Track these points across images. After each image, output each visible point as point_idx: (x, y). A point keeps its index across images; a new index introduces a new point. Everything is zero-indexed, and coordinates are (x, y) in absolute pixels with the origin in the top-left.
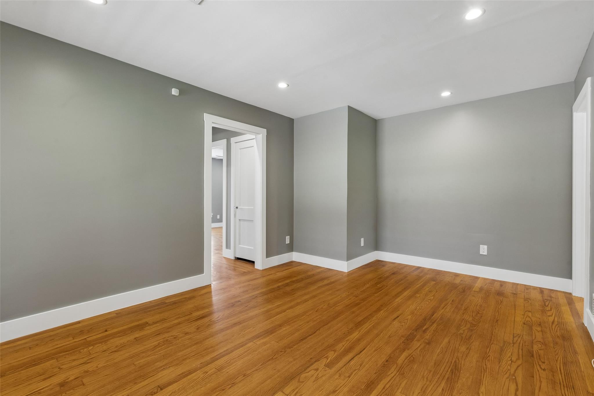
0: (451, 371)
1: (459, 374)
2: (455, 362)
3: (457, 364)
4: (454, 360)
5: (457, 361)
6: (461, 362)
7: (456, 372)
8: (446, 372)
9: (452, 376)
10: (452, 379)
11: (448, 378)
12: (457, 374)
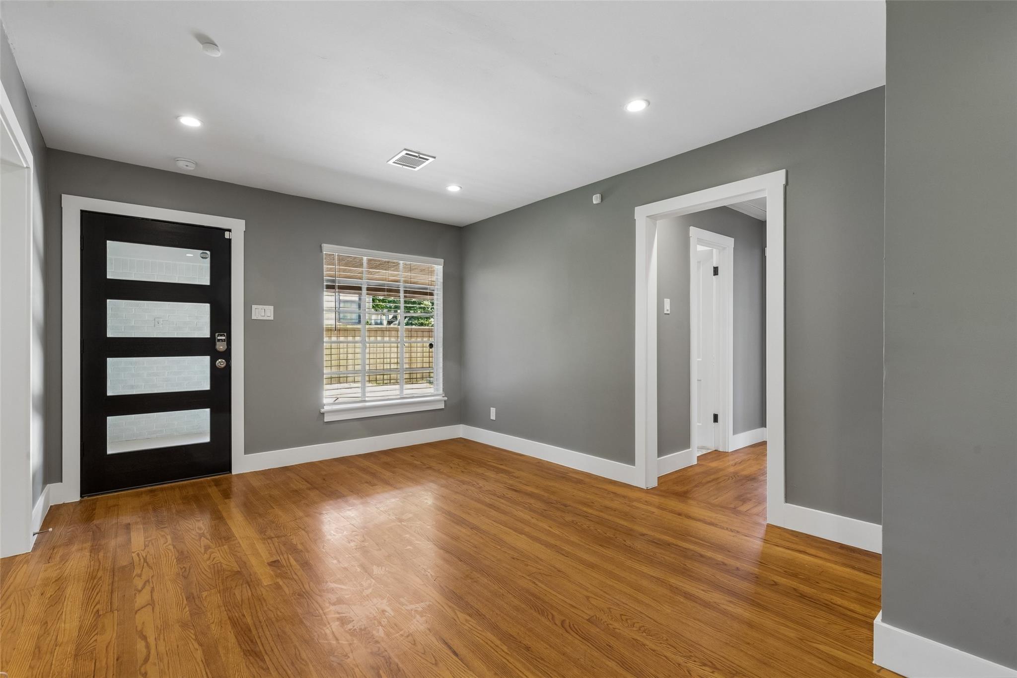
0: (256, 642)
1: (241, 647)
2: (263, 660)
3: (258, 660)
4: (267, 662)
5: (261, 663)
6: (255, 666)
7: (248, 646)
8: (259, 635)
9: (248, 637)
10: (245, 634)
11: (250, 630)
12: (245, 645)
